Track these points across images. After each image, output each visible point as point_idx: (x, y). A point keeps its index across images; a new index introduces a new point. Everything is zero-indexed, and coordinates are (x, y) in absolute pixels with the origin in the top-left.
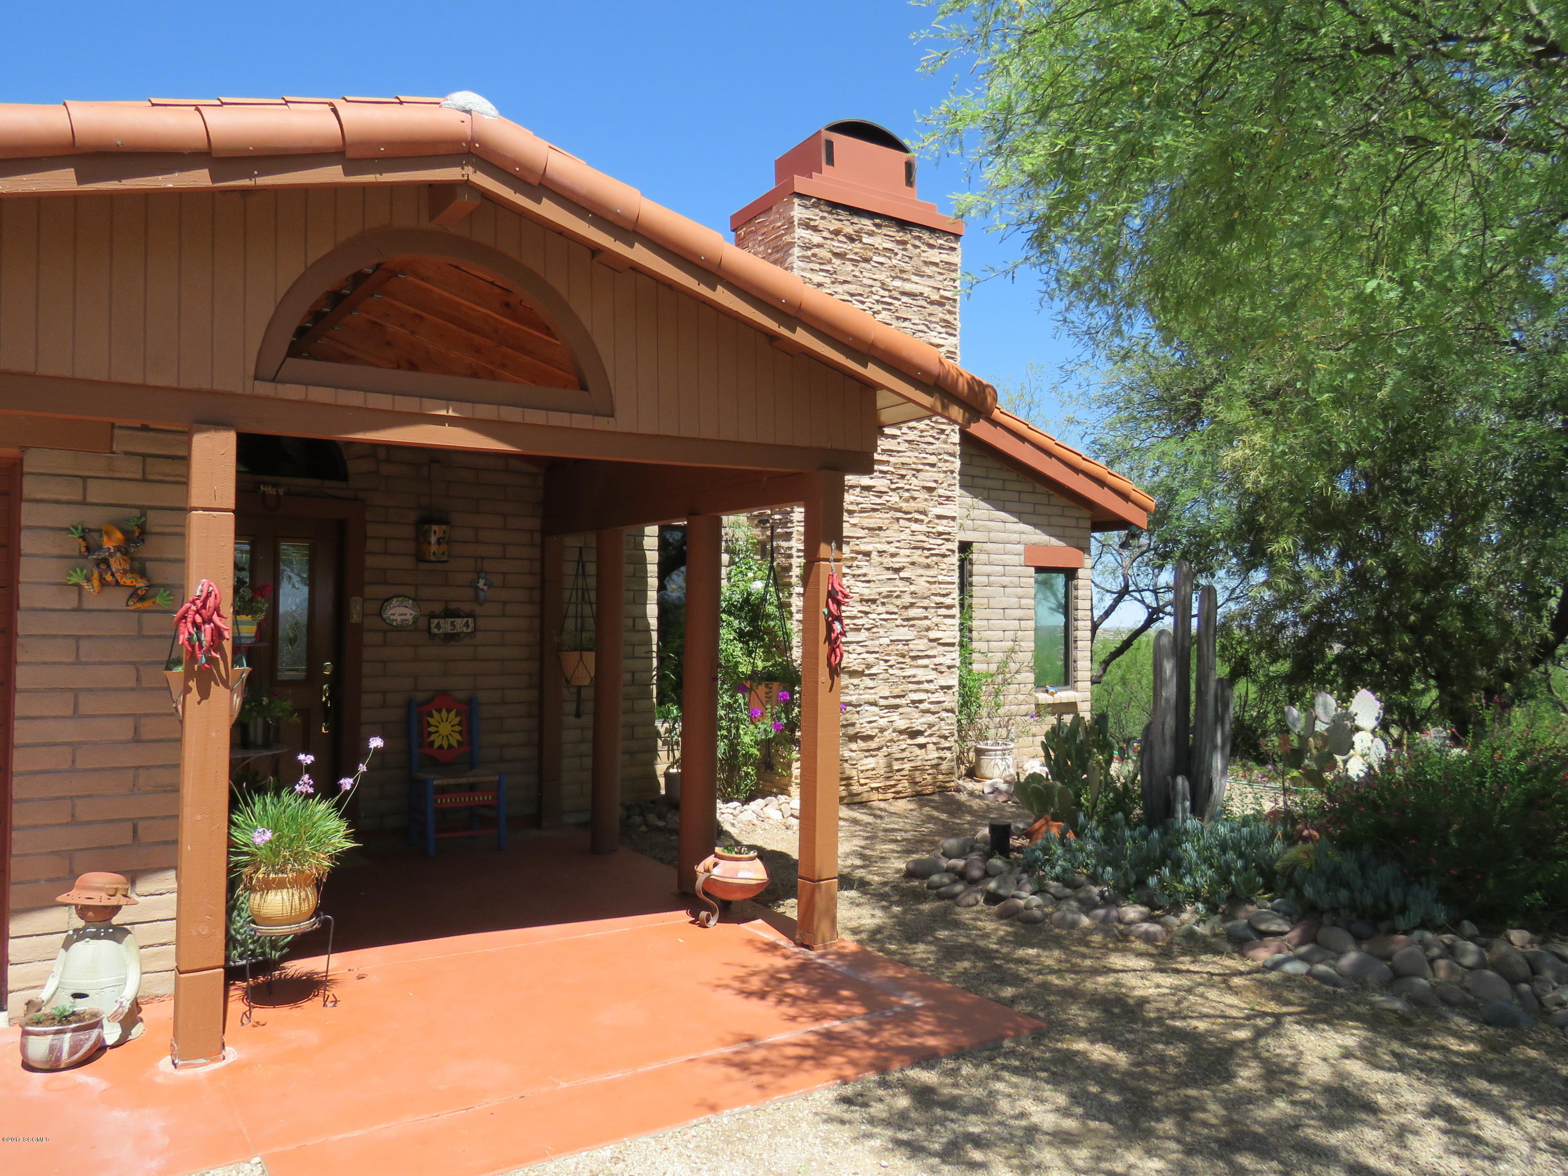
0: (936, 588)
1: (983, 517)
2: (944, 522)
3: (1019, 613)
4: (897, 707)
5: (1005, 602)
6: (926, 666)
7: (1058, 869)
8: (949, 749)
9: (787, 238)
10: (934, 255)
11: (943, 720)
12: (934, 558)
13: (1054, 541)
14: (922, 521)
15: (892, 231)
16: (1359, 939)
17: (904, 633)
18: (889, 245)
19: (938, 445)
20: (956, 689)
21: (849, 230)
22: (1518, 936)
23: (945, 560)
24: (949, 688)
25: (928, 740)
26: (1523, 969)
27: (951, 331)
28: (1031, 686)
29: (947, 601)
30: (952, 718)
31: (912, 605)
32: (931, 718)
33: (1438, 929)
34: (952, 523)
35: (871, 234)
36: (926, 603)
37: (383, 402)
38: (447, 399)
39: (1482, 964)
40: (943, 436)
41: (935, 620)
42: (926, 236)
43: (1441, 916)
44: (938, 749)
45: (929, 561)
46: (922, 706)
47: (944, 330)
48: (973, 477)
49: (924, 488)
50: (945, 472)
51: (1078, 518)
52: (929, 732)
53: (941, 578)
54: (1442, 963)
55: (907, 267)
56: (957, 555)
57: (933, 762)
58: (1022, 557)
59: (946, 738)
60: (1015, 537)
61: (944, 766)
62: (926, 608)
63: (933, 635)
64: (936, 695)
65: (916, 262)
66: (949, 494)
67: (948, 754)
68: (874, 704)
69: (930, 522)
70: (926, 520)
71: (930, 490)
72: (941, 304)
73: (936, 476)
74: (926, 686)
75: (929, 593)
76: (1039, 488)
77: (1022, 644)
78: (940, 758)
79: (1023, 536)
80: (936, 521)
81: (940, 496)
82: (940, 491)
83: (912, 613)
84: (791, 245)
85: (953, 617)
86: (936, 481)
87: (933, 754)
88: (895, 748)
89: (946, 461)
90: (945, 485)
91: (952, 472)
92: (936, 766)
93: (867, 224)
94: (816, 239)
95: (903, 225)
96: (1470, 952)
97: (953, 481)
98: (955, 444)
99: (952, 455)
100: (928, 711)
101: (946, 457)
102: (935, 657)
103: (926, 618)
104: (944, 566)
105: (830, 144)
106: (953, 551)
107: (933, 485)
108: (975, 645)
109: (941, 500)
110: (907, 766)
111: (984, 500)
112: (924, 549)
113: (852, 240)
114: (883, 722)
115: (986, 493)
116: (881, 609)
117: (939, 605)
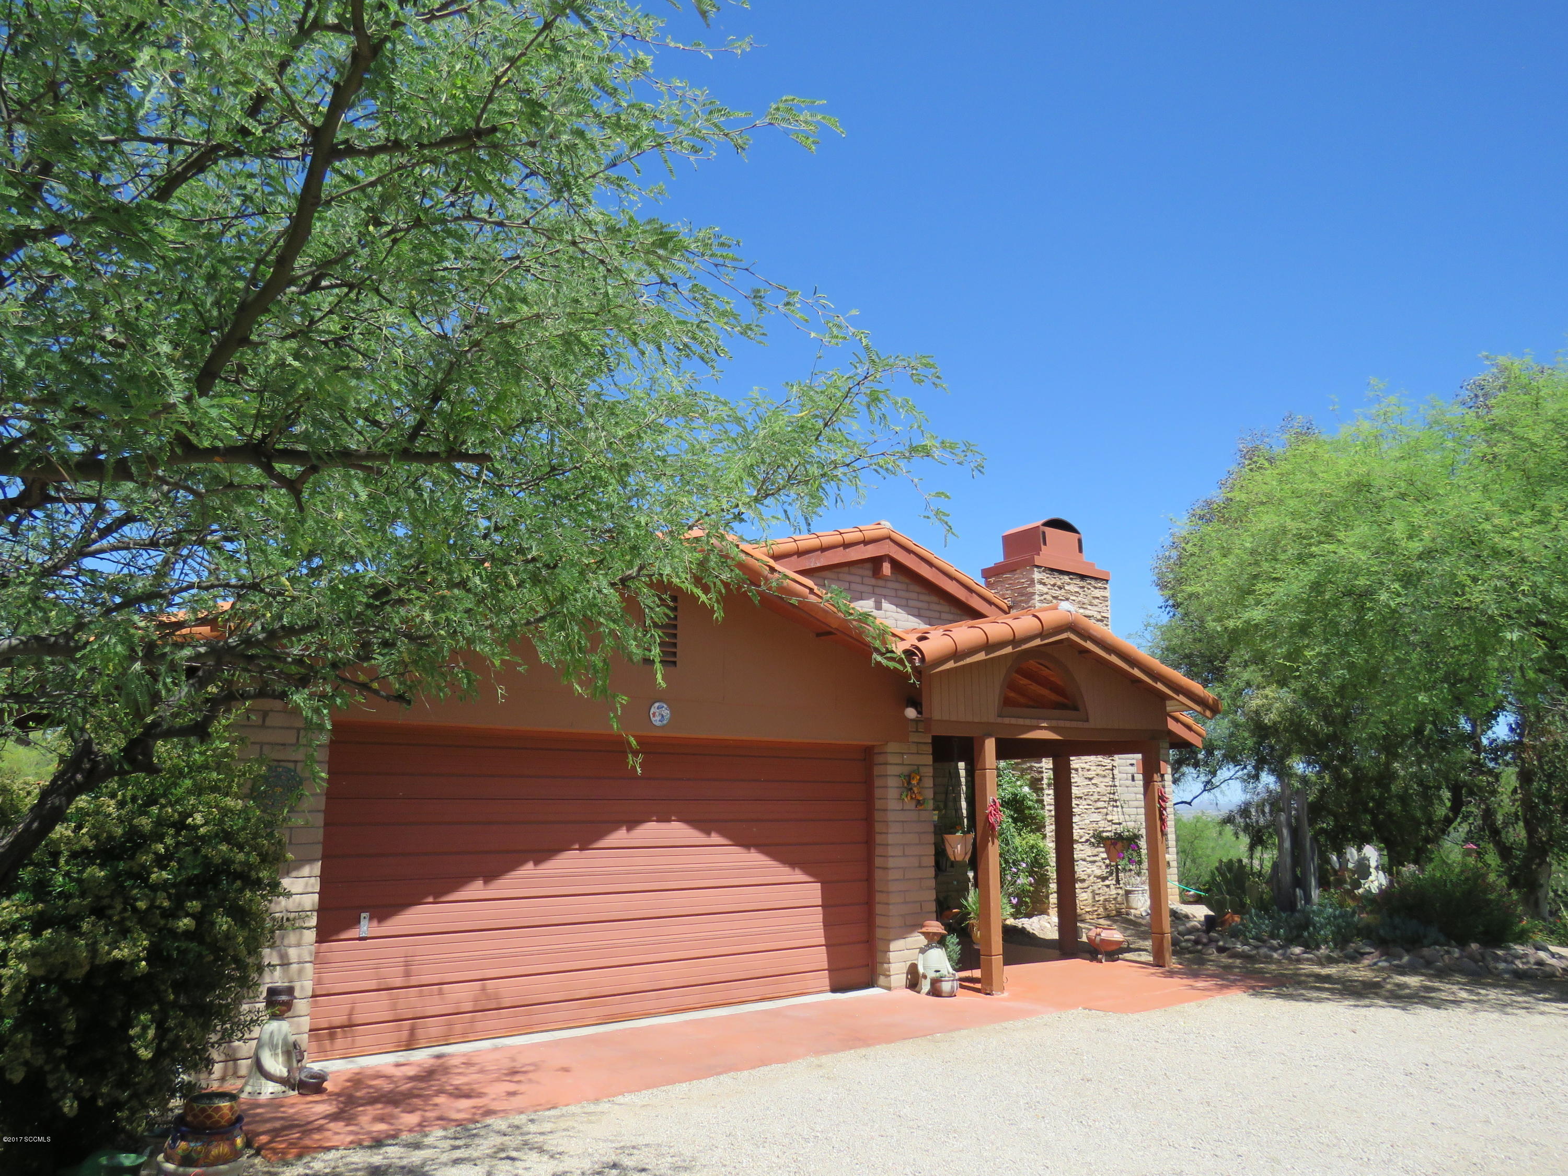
0: (1109, 789)
4: (1094, 862)
8: (1121, 888)
9: (1030, 590)
10: (1097, 593)
12: (1107, 771)
15: (1078, 582)
16: (1408, 951)
17: (1096, 817)
18: (1077, 590)
21: (1059, 583)
22: (1474, 946)
23: (1112, 772)
25: (1110, 882)
26: (1479, 957)
29: (1115, 797)
31: (1099, 800)
33: (1441, 945)
35: (1069, 584)
36: (1105, 798)
37: (1028, 722)
38: (1045, 719)
39: (1461, 957)
41: (1109, 809)
42: (1093, 582)
43: (1442, 939)
44: (1115, 888)
45: (1105, 773)
53: (1110, 783)
54: (1446, 957)
55: (1086, 601)
57: (1114, 896)
61: (1119, 899)
62: (1105, 801)
65: (1089, 597)
67: (1120, 891)
68: (1084, 860)
72: (1102, 621)
75: (1106, 792)
78: (1117, 894)
83: (1100, 804)
84: (1034, 594)
87: (1113, 891)
88: (1095, 887)
92: (1115, 899)
93: (1066, 578)
94: (1045, 589)
95: (1083, 577)
96: (1456, 953)
103: (1105, 807)
104: (1112, 776)
105: (1044, 533)
106: (1115, 767)
110: (1102, 898)
112: (1102, 766)
113: (1060, 588)
114: (1089, 871)
116: (1085, 803)
117: (1111, 800)
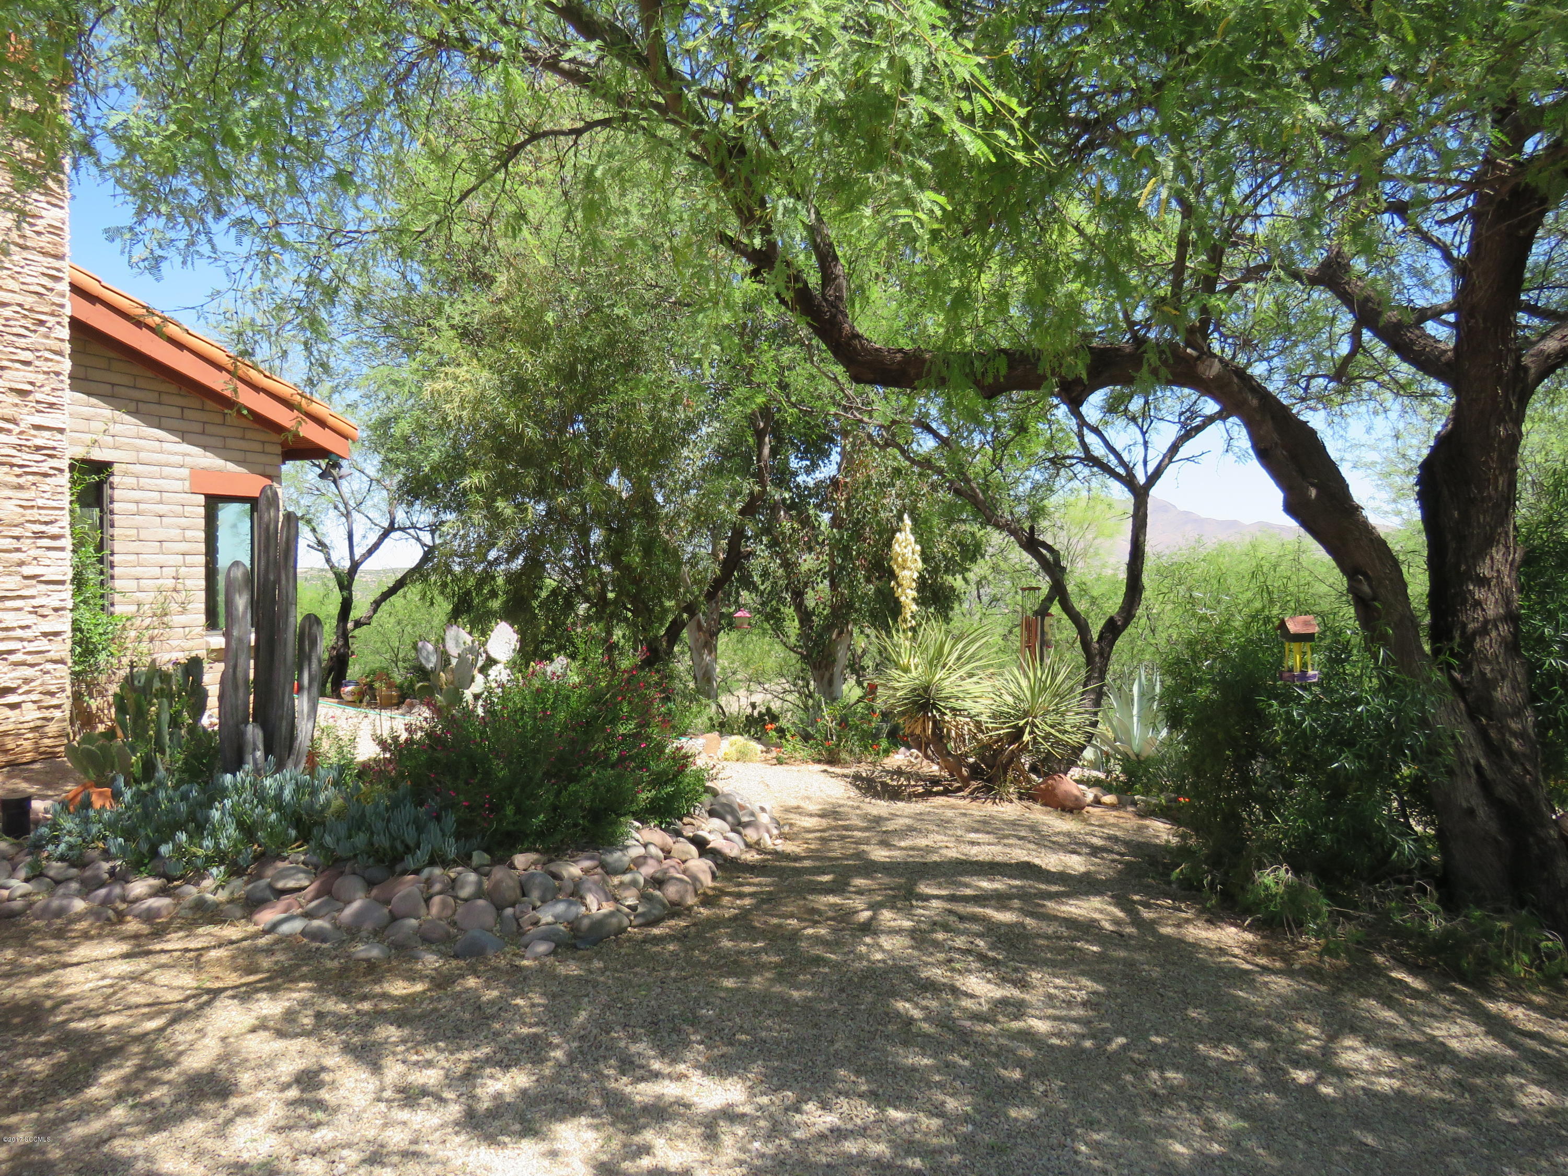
0: (34, 514)
1: (128, 433)
2: (47, 434)
3: (184, 547)
5: (162, 534)
6: (19, 609)
7: (63, 846)
8: (57, 707)
11: (48, 672)
12: (30, 478)
13: (231, 466)
14: (9, 431)
16: (370, 885)
19: (34, 340)
20: (69, 634)
22: (523, 860)
23: (48, 480)
24: (56, 634)
25: (24, 698)
26: (514, 894)
27: (54, 201)
28: (200, 630)
29: (52, 530)
30: (63, 672)
32: (28, 672)
33: (451, 863)
34: (59, 436)
36: (17, 532)
39: (476, 894)
40: (43, 329)
41: (34, 553)
43: (452, 850)
44: (39, 708)
45: (21, 480)
46: (12, 658)
47: (42, 198)
48: (113, 385)
49: (11, 390)
50: (48, 373)
51: (263, 443)
52: (25, 688)
53: (40, 502)
54: (438, 899)
56: (67, 475)
57: (32, 725)
58: (187, 483)
59: (52, 694)
60: (178, 459)
61: (51, 728)
62: (18, 538)
63: (26, 570)
64: (36, 643)
66: (54, 400)
67: (57, 714)
69: (21, 433)
70: (16, 429)
71: (22, 393)
73: (32, 377)
74: (19, 633)
75: (22, 520)
76: (210, 404)
77: (187, 582)
78: (44, 719)
79: (188, 459)
80: (33, 432)
81: (38, 402)
82: (39, 396)
85: (62, 549)
86: (32, 383)
87: (30, 714)
89: (47, 360)
90: (47, 389)
91: (57, 374)
92: (37, 729)
96: (470, 884)
97: (61, 386)
98: (62, 340)
99: (60, 353)
100: (23, 664)
101: (48, 355)
102: (33, 597)
103: (18, 550)
104: (47, 488)
106: (61, 471)
107: (29, 387)
108: (118, 584)
109: (40, 407)
111: (128, 413)
112: (12, 465)
115: (132, 406)
117: (39, 535)
